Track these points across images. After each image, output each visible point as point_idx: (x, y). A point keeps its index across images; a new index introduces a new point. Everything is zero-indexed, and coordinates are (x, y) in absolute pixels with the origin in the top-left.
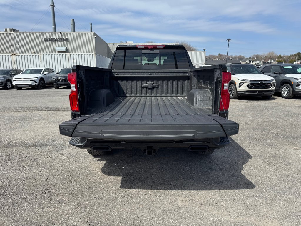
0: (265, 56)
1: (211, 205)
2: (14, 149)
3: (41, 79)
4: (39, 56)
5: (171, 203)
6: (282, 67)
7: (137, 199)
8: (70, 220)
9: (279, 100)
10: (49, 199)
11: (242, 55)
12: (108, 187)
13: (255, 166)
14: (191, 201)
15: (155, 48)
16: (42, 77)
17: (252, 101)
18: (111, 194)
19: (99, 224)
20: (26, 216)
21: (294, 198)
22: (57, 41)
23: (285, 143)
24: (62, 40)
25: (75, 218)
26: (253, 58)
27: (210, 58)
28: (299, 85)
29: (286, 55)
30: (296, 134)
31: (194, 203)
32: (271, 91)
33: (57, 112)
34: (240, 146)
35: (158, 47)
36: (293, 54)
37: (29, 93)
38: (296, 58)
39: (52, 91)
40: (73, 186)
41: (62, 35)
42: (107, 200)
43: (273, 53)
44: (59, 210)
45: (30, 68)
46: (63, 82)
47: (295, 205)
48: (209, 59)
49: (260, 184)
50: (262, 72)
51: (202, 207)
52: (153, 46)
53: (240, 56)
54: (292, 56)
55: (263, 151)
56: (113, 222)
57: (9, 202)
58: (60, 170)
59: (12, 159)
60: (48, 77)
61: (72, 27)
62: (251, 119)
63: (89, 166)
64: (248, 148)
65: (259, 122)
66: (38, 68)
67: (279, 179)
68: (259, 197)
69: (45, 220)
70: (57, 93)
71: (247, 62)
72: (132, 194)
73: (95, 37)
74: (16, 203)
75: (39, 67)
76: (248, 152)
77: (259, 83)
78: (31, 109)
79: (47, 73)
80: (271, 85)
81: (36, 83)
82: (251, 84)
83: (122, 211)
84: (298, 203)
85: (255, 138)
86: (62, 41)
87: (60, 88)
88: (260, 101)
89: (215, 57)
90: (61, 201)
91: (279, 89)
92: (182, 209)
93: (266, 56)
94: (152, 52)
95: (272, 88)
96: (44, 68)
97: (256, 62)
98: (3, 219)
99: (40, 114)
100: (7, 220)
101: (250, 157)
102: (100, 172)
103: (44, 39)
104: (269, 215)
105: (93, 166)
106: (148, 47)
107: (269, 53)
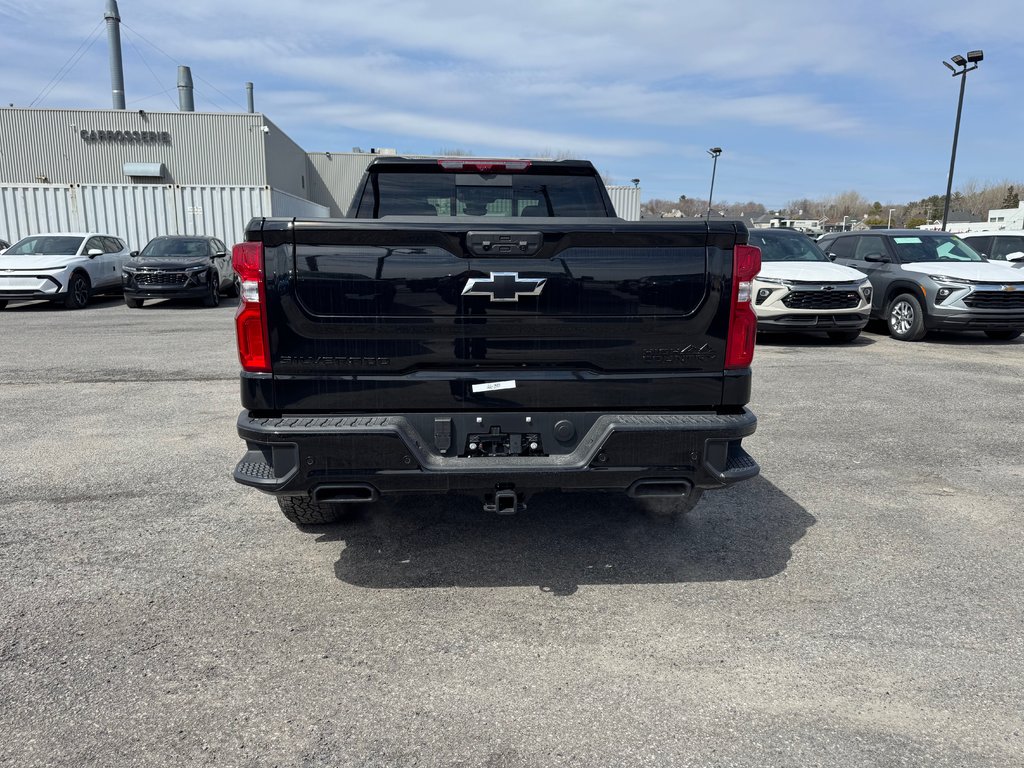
0: (829, 205)
1: (704, 666)
2: (16, 508)
3: (79, 273)
4: (69, 193)
5: (579, 665)
6: (888, 240)
7: (465, 656)
8: (254, 730)
9: (882, 345)
10: (168, 664)
11: (757, 201)
12: (366, 622)
13: (827, 547)
14: (640, 657)
15: (498, 169)
16: (83, 265)
17: (800, 348)
18: (379, 644)
19: (354, 737)
20: (98, 722)
21: (955, 638)
22: (131, 140)
23: (913, 477)
24: (149, 138)
25: (269, 721)
26: (792, 213)
27: (652, 210)
28: (944, 298)
29: (896, 204)
30: (944, 449)
31: (652, 660)
32: (858, 316)
33: (147, 385)
34: (774, 488)
35: (508, 166)
36: (918, 200)
37: (35, 322)
38: (926, 213)
39: (119, 316)
40: (244, 622)
41: (146, 120)
42: (370, 663)
43: (854, 197)
44: (208, 696)
45: (34, 234)
46: (157, 283)
47: (960, 658)
48: (650, 213)
49: (849, 598)
50: (827, 254)
51: (678, 673)
52: (491, 163)
53: (751, 204)
54: (913, 205)
55: (847, 500)
56: (399, 727)
57: (30, 682)
58: (190, 573)
59: (12, 543)
60: (103, 267)
61: (183, 96)
62: (801, 404)
63: (289, 558)
64: (799, 493)
65: (829, 413)
66: (65, 234)
67: (905, 583)
68: (851, 637)
69: (166, 730)
70: (138, 321)
71: (773, 224)
72: (448, 643)
73: (266, 129)
74: (56, 682)
75: (69, 231)
76: (802, 504)
77: (821, 292)
78: (51, 375)
79: (98, 251)
80: (860, 298)
81: (60, 286)
82: (795, 292)
83: (423, 693)
84: (968, 653)
85: (819, 463)
86: (146, 142)
87: (147, 303)
88: (823, 348)
89: (670, 207)
90: (211, 671)
91: (882, 312)
92: (617, 680)
93: (832, 207)
94: (490, 182)
95: (862, 306)
96: (87, 236)
97: (802, 226)
98: (18, 735)
99: (87, 391)
100: (33, 736)
101: (810, 520)
102: (330, 578)
103: (84, 133)
104: (883, 690)
105: (305, 557)
106: (474, 166)
107: (843, 198)
